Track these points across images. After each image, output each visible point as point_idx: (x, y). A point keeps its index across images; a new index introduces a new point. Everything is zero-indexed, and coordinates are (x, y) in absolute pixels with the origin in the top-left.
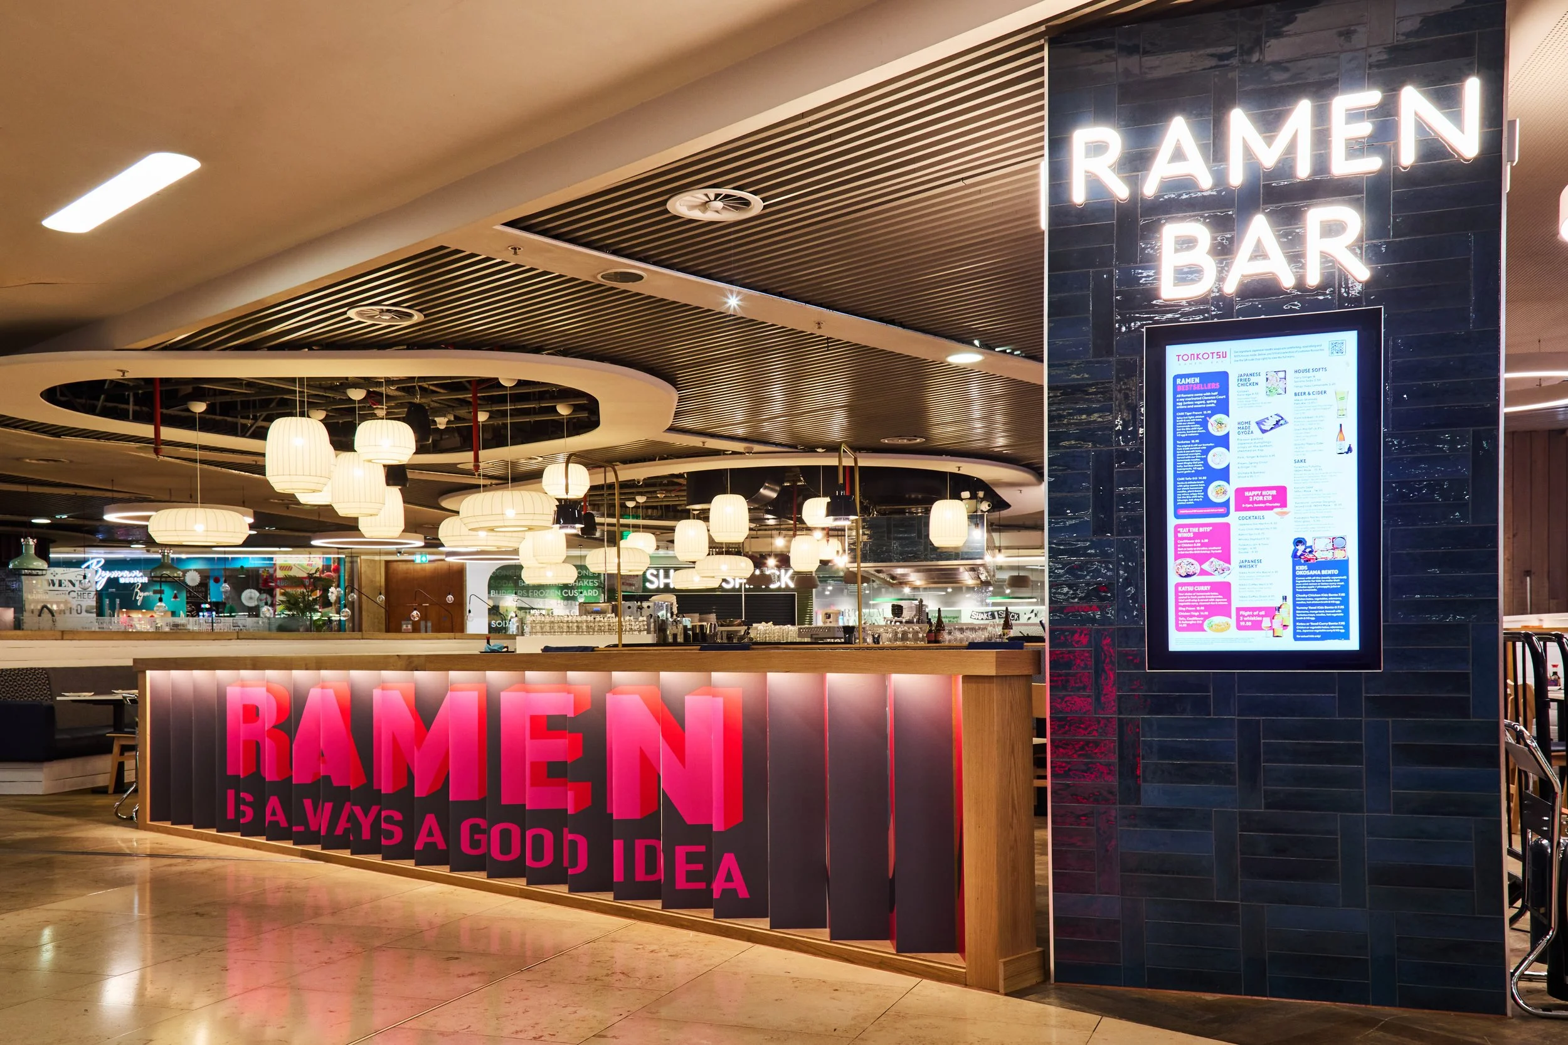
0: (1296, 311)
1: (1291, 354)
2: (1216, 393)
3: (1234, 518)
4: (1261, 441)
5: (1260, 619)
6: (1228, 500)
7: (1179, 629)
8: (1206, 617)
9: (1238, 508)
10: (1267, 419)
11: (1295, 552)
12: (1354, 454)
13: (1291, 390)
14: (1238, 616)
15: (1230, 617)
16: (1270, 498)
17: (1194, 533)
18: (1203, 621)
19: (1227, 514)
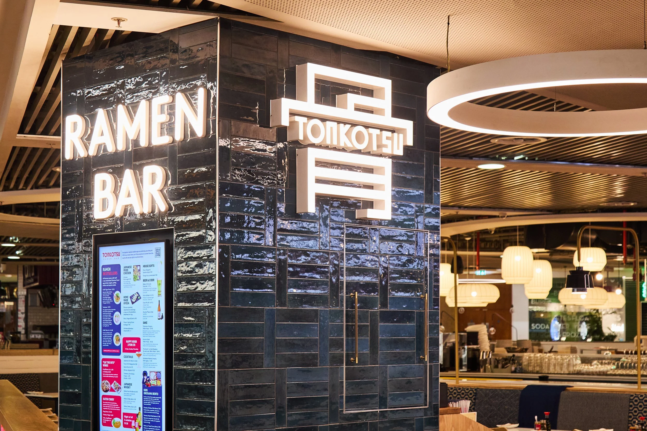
0: (144, 228)
1: (141, 255)
2: (116, 278)
3: (122, 356)
4: (131, 309)
5: (131, 421)
6: (120, 345)
7: (104, 424)
8: (113, 418)
9: (124, 351)
10: (134, 295)
11: (144, 379)
12: (164, 320)
13: (142, 278)
14: (124, 418)
15: (120, 418)
16: (134, 345)
17: (109, 365)
18: (112, 420)
19: (119, 354)
